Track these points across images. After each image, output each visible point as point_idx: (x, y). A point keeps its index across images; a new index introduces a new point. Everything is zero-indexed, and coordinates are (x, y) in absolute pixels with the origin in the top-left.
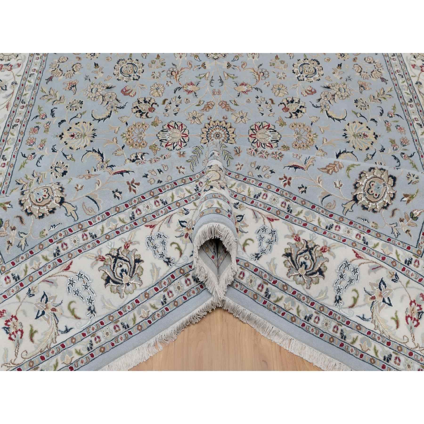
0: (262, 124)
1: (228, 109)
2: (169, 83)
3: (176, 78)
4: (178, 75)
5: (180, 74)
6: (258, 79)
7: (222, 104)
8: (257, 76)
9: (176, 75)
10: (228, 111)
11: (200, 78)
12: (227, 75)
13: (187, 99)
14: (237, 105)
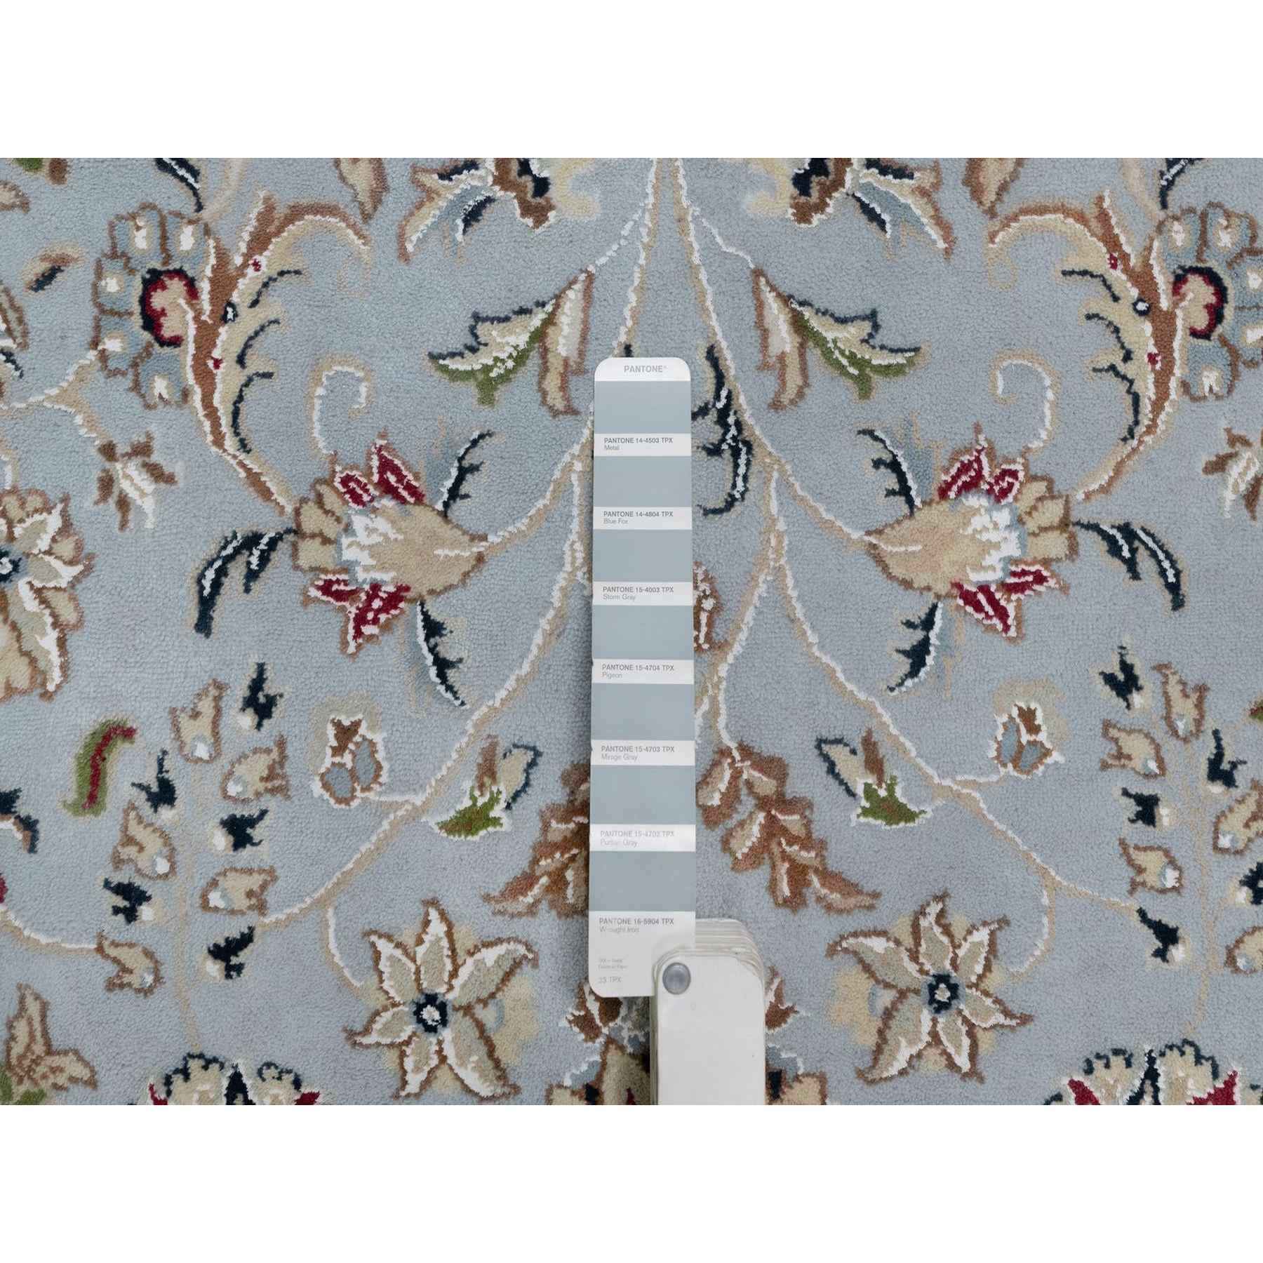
0: (1152, 1075)
1: (798, 874)
2: (132, 480)
3: (206, 378)
4: (228, 340)
5: (248, 321)
6: (1148, 390)
7: (731, 798)
8: (1142, 335)
9: (206, 338)
10: (795, 902)
11: (488, 385)
12: (799, 324)
13: (345, 733)
14: (892, 811)
